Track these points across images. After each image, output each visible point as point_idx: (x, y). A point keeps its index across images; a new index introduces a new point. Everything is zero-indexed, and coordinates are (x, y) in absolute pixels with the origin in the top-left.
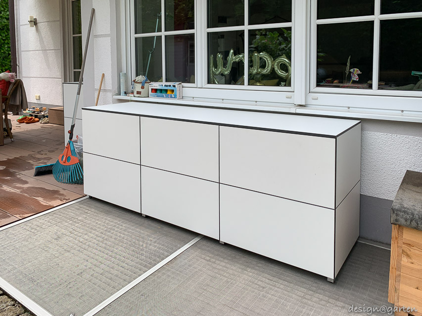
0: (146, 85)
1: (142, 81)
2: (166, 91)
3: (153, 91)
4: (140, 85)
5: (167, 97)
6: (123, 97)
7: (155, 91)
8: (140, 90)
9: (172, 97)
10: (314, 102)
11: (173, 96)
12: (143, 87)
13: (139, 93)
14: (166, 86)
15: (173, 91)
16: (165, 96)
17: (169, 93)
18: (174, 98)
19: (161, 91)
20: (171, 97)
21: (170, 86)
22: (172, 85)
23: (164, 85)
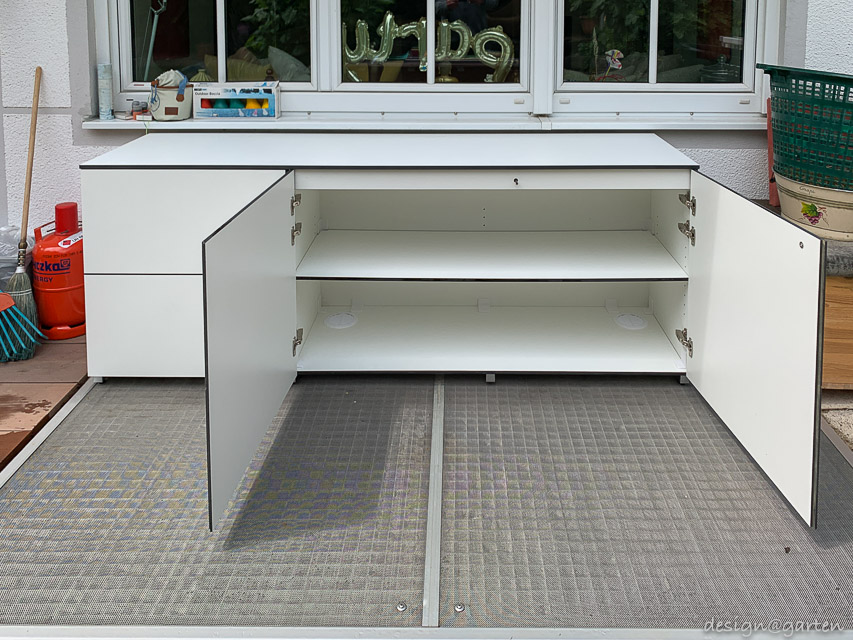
0: (187, 92)
1: (178, 82)
2: (243, 103)
3: (204, 103)
4: (174, 94)
5: (249, 114)
6: (105, 123)
7: (210, 103)
8: (174, 103)
9: (263, 116)
10: (564, 108)
11: (265, 113)
12: (180, 98)
13: (170, 111)
14: (243, 91)
15: (260, 102)
16: (241, 114)
17: (251, 106)
18: (268, 116)
19: (227, 103)
20: (260, 115)
21: (257, 91)
22: (261, 89)
23: (238, 91)
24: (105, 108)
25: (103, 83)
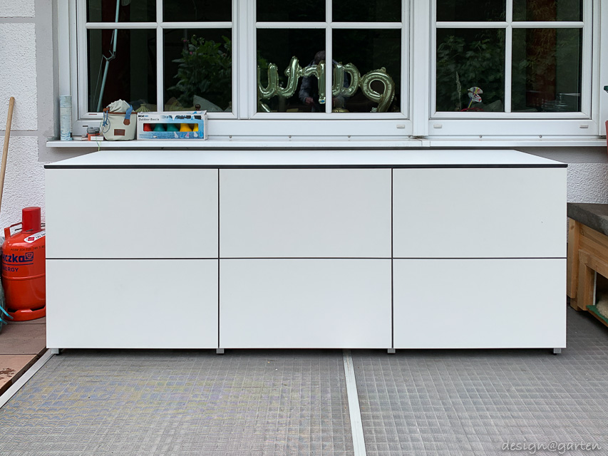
0: (132, 117)
1: (125, 109)
2: (177, 127)
3: (146, 127)
4: (122, 118)
5: (182, 137)
6: (65, 143)
7: (150, 127)
8: (122, 126)
9: (194, 138)
10: (437, 132)
11: (196, 135)
12: (127, 122)
13: (117, 132)
14: (178, 117)
15: (192, 127)
16: (176, 136)
17: (184, 129)
18: (198, 138)
19: (165, 127)
20: (192, 137)
21: (189, 117)
22: (192, 116)
24: (65, 131)
25: (64, 111)
